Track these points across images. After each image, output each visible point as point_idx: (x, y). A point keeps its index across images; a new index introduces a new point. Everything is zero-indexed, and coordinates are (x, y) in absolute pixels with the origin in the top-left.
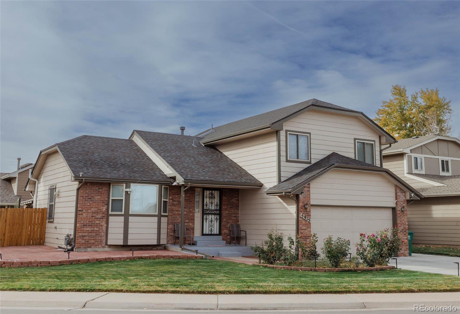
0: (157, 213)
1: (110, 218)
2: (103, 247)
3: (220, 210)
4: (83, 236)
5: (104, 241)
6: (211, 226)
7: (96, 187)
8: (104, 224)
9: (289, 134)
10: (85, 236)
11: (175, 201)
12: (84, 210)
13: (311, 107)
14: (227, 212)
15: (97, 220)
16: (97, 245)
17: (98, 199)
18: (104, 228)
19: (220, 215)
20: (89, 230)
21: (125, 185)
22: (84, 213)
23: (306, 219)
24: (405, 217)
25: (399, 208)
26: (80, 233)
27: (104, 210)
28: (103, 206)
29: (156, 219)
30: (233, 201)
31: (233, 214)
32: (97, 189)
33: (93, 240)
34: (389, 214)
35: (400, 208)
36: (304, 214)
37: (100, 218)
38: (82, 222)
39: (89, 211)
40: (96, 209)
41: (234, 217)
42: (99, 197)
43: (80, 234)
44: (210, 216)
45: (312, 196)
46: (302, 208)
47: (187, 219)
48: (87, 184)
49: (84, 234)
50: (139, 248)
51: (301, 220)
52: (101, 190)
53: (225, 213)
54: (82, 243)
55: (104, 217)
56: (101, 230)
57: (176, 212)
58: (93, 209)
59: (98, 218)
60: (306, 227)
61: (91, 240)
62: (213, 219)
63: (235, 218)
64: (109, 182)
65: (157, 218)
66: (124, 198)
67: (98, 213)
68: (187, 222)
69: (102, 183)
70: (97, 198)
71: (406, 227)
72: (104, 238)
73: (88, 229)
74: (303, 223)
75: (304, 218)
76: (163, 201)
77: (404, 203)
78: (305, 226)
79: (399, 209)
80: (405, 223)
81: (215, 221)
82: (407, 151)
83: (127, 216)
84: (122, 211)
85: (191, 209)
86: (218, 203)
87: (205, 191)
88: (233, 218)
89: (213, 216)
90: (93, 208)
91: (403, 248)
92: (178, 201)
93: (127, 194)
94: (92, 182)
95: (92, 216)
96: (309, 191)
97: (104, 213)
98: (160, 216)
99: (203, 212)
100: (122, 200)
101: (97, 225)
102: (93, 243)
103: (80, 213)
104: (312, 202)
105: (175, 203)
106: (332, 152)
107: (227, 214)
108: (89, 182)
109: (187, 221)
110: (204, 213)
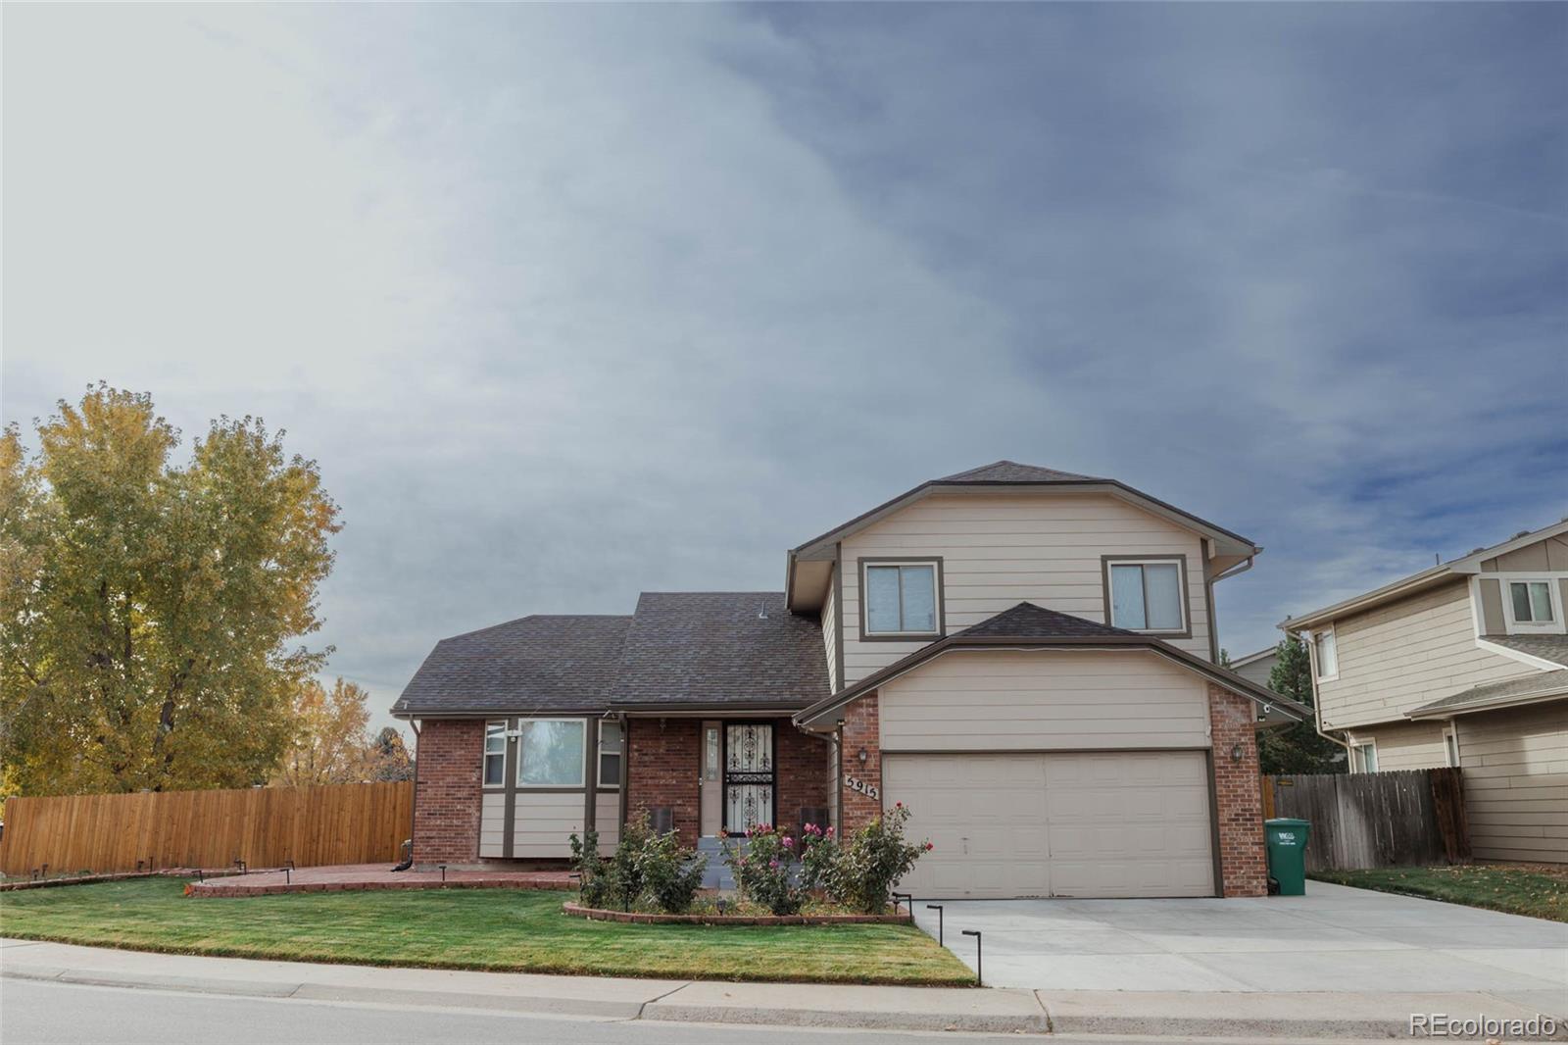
0: (583, 785)
1: (486, 797)
2: (472, 862)
3: (774, 772)
4: (428, 838)
5: (474, 850)
6: (751, 813)
7: (456, 728)
8: (473, 810)
9: (869, 567)
10: (432, 838)
11: (646, 754)
12: (429, 782)
13: (930, 488)
14: (792, 777)
15: (458, 803)
16: (459, 858)
17: (460, 755)
18: (475, 823)
19: (774, 784)
20: (440, 825)
21: (506, 722)
22: (429, 787)
23: (863, 791)
24: (1247, 777)
25: (1223, 751)
26: (421, 830)
27: (474, 779)
28: (471, 771)
29: (581, 798)
30: (810, 749)
31: (810, 781)
32: (458, 733)
33: (450, 846)
34: (1193, 770)
35: (1226, 749)
36: (857, 776)
37: (465, 799)
38: (426, 807)
39: (441, 784)
40: (456, 779)
41: (813, 789)
42: (463, 752)
43: (422, 834)
44: (746, 788)
45: (884, 728)
46: (850, 761)
47: (679, 798)
48: (435, 725)
49: (429, 834)
50: (557, 865)
51: (847, 794)
52: (465, 737)
53: (785, 780)
54: (427, 853)
55: (474, 795)
56: (467, 826)
57: (650, 782)
58: (449, 779)
59: (460, 799)
60: (864, 811)
61: (445, 846)
62: (754, 795)
63: (815, 793)
64: (483, 717)
65: (584, 795)
66: (504, 752)
67: (460, 787)
68: (680, 805)
69: (468, 721)
70: (458, 753)
71: (1251, 807)
72: (474, 842)
73: (438, 822)
74: (854, 801)
75: (855, 787)
76: (602, 755)
77: (1241, 735)
78: (860, 809)
79: (1222, 754)
80: (1249, 796)
81: (761, 802)
82: (1473, 566)
83: (511, 791)
84: (501, 782)
85: (689, 773)
86: (770, 756)
87: (730, 729)
88: (808, 793)
89: (754, 788)
90: (449, 775)
91: (1242, 872)
92: (653, 755)
93: (512, 744)
94: (446, 721)
95: (447, 795)
96: (875, 715)
97: (473, 787)
98: (591, 792)
99: (724, 778)
100: (502, 756)
101: (457, 815)
102: (450, 854)
103: (421, 787)
104: (886, 743)
105: (646, 758)
106: (1021, 601)
107: (791, 781)
108: (438, 721)
109: (679, 802)
110: (729, 780)
